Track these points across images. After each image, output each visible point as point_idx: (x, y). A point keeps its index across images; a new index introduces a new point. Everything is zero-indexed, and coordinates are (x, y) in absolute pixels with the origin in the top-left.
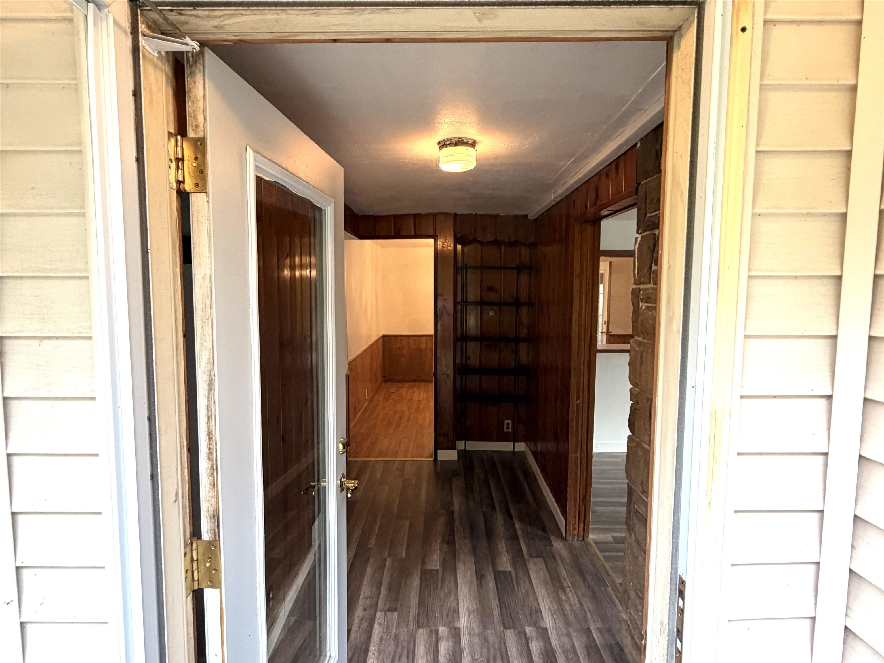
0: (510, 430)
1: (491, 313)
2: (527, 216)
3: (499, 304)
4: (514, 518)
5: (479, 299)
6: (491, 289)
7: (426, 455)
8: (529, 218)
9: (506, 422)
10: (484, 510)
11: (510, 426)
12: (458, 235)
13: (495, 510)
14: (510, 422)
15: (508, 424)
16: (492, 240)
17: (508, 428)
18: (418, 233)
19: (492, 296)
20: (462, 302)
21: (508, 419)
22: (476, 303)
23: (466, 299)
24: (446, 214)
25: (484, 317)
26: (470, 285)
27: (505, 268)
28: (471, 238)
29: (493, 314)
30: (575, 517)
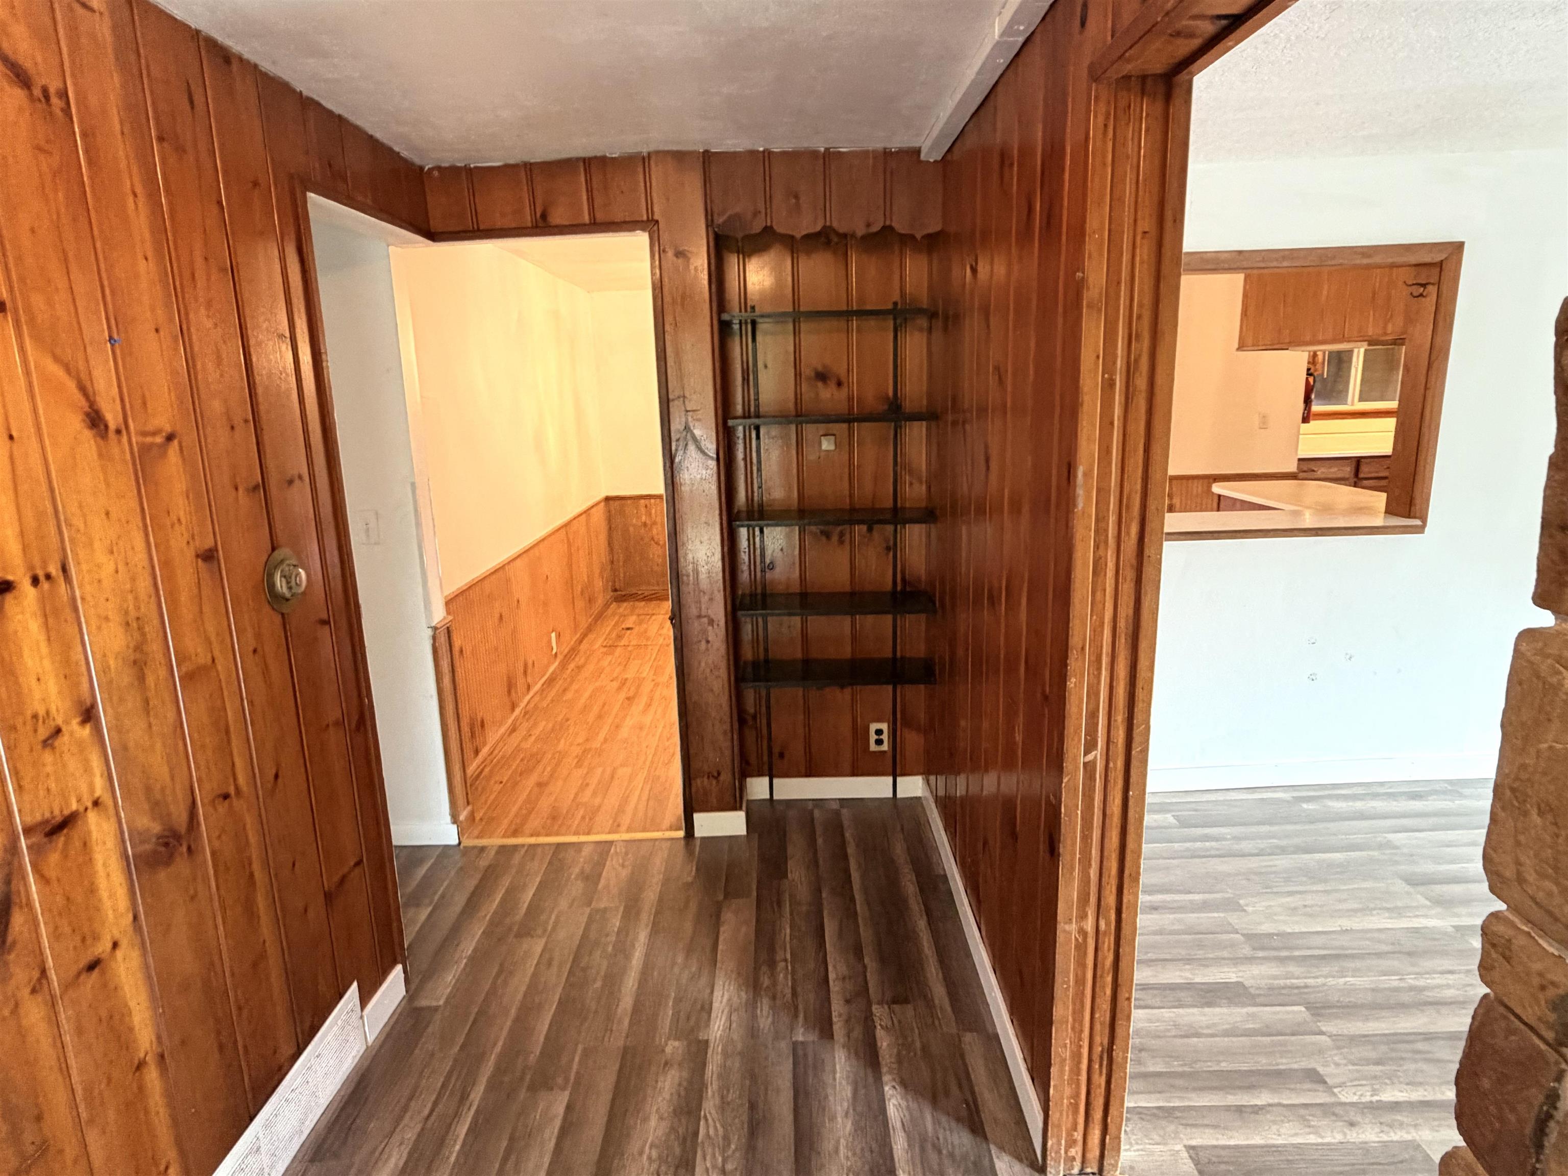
0: (885, 747)
1: (827, 445)
2: (918, 151)
3: (849, 419)
4: (884, 1070)
5: (791, 405)
6: (822, 376)
7: (666, 823)
8: (923, 157)
9: (874, 727)
10: (800, 1035)
11: (885, 737)
12: (719, 220)
13: (831, 1036)
14: (884, 726)
15: (879, 732)
16: (818, 228)
17: (879, 742)
18: (600, 216)
19: (828, 395)
20: (746, 416)
21: (879, 720)
22: (782, 418)
23: (757, 406)
24: (680, 157)
25: (811, 456)
26: (766, 367)
27: (862, 313)
28: (757, 227)
29: (832, 447)
30: (1075, 1107)
